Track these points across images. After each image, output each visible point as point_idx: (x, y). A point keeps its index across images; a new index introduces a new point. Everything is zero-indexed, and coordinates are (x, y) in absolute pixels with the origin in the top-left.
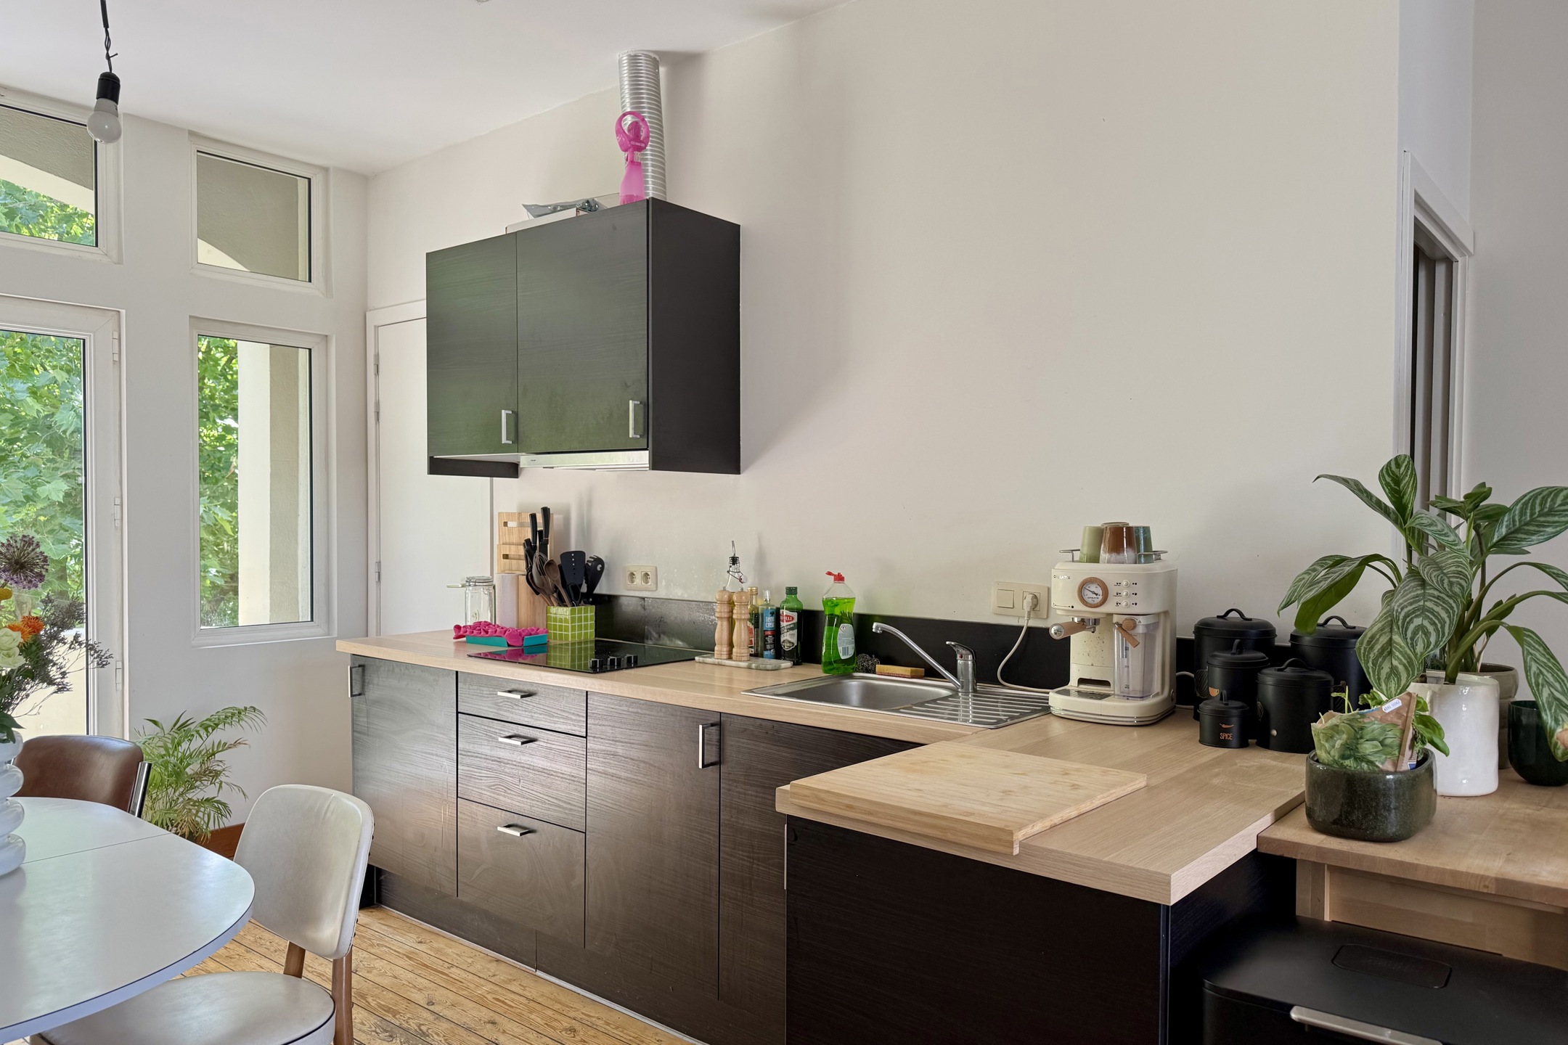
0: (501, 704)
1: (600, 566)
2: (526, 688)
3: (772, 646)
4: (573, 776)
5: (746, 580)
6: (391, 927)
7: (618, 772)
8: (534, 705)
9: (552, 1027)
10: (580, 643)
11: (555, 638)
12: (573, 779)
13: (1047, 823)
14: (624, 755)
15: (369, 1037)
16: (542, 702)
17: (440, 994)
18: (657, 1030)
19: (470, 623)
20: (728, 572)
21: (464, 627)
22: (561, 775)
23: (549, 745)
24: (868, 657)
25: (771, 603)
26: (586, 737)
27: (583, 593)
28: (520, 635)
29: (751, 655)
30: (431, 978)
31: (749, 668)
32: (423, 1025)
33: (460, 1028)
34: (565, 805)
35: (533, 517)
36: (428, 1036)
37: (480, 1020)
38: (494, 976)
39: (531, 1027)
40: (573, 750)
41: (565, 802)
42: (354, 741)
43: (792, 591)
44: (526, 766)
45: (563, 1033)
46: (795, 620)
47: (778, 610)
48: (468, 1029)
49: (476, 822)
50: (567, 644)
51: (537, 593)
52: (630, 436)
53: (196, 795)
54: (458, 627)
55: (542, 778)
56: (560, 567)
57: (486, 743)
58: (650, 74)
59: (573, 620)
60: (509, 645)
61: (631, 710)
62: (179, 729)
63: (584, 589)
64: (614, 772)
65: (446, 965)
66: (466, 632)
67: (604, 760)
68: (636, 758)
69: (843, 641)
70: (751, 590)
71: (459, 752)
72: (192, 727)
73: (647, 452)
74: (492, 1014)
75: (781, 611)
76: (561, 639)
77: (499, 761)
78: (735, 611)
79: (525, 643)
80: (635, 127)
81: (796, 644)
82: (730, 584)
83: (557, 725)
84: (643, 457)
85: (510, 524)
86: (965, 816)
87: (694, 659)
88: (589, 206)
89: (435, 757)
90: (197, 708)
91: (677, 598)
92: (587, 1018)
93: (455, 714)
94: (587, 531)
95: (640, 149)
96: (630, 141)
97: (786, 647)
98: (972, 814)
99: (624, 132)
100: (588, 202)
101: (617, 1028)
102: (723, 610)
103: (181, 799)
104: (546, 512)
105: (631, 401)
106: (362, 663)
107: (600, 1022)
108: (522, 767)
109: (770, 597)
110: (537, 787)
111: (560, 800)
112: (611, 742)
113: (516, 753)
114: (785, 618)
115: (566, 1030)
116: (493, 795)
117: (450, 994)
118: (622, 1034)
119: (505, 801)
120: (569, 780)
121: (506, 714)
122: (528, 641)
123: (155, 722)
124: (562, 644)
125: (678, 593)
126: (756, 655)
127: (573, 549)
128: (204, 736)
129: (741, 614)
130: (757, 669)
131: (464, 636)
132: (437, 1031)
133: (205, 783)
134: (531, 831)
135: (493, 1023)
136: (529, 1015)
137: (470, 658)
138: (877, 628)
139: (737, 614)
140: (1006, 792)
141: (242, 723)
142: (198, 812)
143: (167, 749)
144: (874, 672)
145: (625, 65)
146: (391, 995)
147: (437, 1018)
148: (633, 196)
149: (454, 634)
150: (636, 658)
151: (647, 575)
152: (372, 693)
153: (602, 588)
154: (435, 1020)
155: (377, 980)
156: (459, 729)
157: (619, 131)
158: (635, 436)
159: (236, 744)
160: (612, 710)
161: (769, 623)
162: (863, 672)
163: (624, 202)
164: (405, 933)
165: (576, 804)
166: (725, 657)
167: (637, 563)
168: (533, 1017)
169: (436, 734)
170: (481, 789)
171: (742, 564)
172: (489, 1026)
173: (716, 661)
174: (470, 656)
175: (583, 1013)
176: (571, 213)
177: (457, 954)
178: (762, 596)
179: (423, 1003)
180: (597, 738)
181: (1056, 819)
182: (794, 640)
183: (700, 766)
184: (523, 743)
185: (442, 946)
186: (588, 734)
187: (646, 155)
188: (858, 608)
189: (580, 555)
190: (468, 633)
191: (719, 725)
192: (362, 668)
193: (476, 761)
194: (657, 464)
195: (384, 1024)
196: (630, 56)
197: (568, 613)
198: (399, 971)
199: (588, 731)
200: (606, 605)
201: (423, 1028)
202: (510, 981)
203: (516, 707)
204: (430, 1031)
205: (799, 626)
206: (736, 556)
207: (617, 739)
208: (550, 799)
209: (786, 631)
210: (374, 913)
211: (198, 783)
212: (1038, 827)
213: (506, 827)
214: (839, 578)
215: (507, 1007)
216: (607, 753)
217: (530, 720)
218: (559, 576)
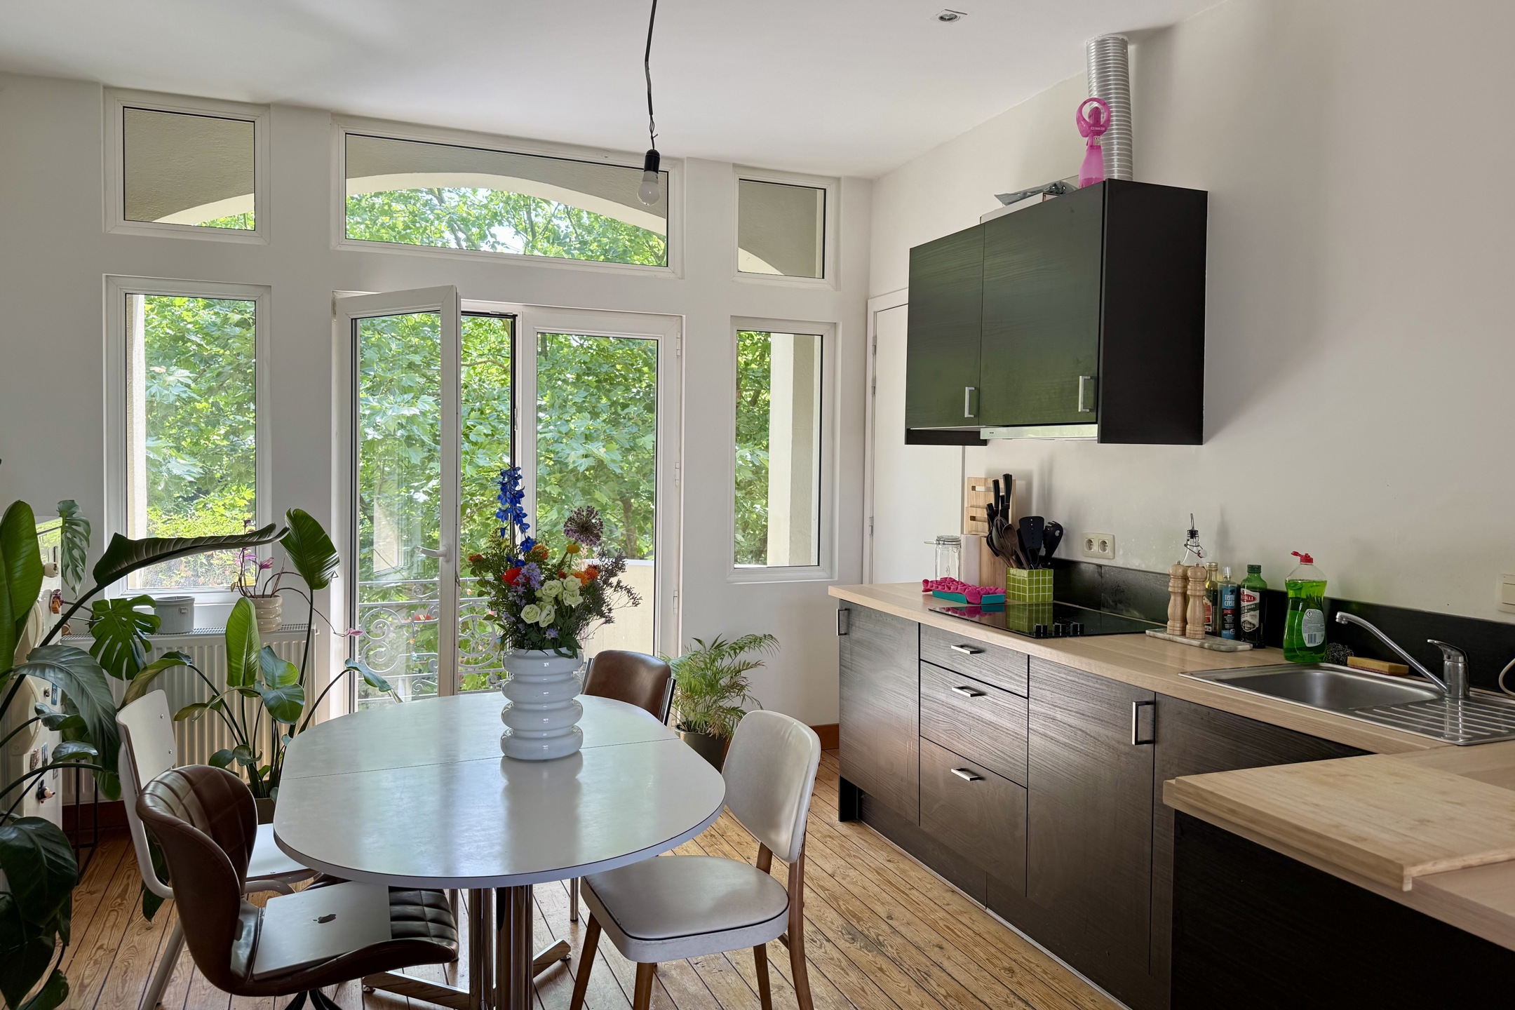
0: (955, 657)
1: (1058, 531)
2: (976, 645)
3: (1232, 626)
4: (1016, 733)
5: (1206, 555)
6: (867, 842)
7: (1057, 737)
8: (983, 661)
9: (993, 964)
10: (1037, 605)
11: (1014, 599)
12: (1016, 735)
13: (1458, 863)
14: (1063, 721)
15: (836, 935)
16: (989, 660)
17: (898, 911)
18: (1093, 990)
19: (938, 579)
20: (1186, 545)
21: (931, 581)
22: (1006, 731)
23: (995, 701)
24: (1340, 646)
25: (1232, 580)
26: (1028, 698)
27: (1041, 557)
28: (979, 593)
29: (1207, 633)
30: (894, 895)
31: (1201, 647)
32: (881, 935)
33: (911, 945)
34: (1009, 759)
35: (996, 483)
36: (883, 946)
37: (930, 942)
38: (948, 905)
39: (973, 958)
40: (1016, 709)
41: (1009, 756)
42: (841, 673)
43: (1254, 570)
44: (975, 717)
45: (1002, 971)
46: (1258, 601)
47: (1239, 587)
48: (918, 948)
49: (935, 761)
50: (1025, 605)
51: (997, 555)
52: (1079, 411)
53: (726, 703)
54: (926, 582)
55: (989, 730)
56: (1019, 531)
57: (942, 690)
58: (1118, 56)
59: (1031, 582)
60: (968, 602)
61: (1069, 678)
62: (715, 648)
63: (1043, 552)
64: (1053, 735)
65: (908, 886)
66: (932, 587)
67: (1044, 722)
68: (1073, 725)
69: (1310, 628)
70: (1210, 566)
71: (921, 695)
72: (724, 647)
73: (1096, 426)
74: (941, 939)
75: (1242, 589)
76: (1019, 599)
77: (953, 708)
78: (1189, 587)
79: (983, 601)
80: (1096, 113)
81: (1257, 626)
82: (1187, 558)
83: (1002, 683)
84: (1093, 430)
85: (978, 488)
86: (1354, 840)
87: (1145, 632)
88: (1058, 189)
89: (901, 697)
90: (730, 631)
91: (1134, 568)
92: (1027, 963)
93: (918, 661)
94: (1047, 496)
95: (1099, 133)
96: (1090, 127)
97: (1247, 628)
98: (1365, 840)
99: (1084, 119)
100: (1055, 185)
101: (1053, 979)
102: (1176, 585)
103: (714, 706)
104: (1008, 478)
105: (1081, 377)
106: (848, 607)
107: (1038, 970)
108: (973, 717)
109: (1228, 574)
110: (985, 738)
111: (1005, 754)
112: (1050, 706)
113: (967, 703)
114: (1246, 598)
115: (1005, 969)
116: (948, 739)
117: (908, 914)
118: (1057, 986)
119: (959, 746)
120: (1013, 736)
121: (958, 666)
122: (986, 600)
123: (700, 641)
124: (1020, 605)
125: (1135, 563)
126: (1215, 634)
127: (1034, 514)
128: (733, 656)
129: (1195, 590)
130: (1210, 649)
131: (931, 590)
132: (893, 944)
133: (732, 694)
134: (981, 778)
135: (941, 948)
136: (974, 948)
137: (930, 612)
138: (1341, 618)
139: (1191, 590)
140: (1423, 822)
141: (762, 648)
142: (725, 718)
143: (706, 665)
144: (1346, 665)
145: (1093, 51)
146: (858, 903)
147: (893, 932)
148: (1092, 178)
149: (922, 588)
150: (1082, 626)
151: (1104, 543)
152: (856, 634)
153: (1061, 553)
154: (891, 933)
155: (850, 887)
156: (921, 675)
157: (1080, 118)
158: (1084, 410)
159: (757, 664)
160: (1052, 676)
161: (1229, 601)
162: (1333, 663)
163: (1082, 186)
164: (877, 849)
165: (1019, 760)
166: (1178, 633)
167: (1094, 528)
168: (977, 950)
169: (902, 677)
170: (939, 732)
171: (1202, 538)
172: (936, 949)
173: (1167, 636)
174: (930, 610)
175: (1024, 958)
176: (1038, 199)
177: (919, 878)
178: (1222, 572)
179: (884, 915)
180: (1038, 700)
181: (1473, 860)
182: (1256, 621)
183: (1133, 743)
184: (972, 695)
185: (907, 868)
186: (1030, 696)
187: (1112, 134)
188: (1329, 592)
189: (1040, 520)
190: (934, 588)
191: (1154, 703)
192: (847, 610)
193: (934, 706)
194: (1105, 437)
195: (849, 928)
196: (1097, 41)
197: (1026, 575)
198: (867, 884)
199: (1030, 693)
200: (1065, 571)
201: (880, 938)
202: (961, 912)
203: (967, 662)
204: (886, 942)
205: (1261, 607)
206: (1195, 529)
207: (1056, 704)
208: (996, 751)
209: (1246, 611)
210: (855, 827)
211: (728, 694)
212: (1443, 866)
213: (959, 770)
214: (1307, 559)
215: (955, 936)
216: (1047, 717)
217: (979, 675)
218: (1017, 541)
